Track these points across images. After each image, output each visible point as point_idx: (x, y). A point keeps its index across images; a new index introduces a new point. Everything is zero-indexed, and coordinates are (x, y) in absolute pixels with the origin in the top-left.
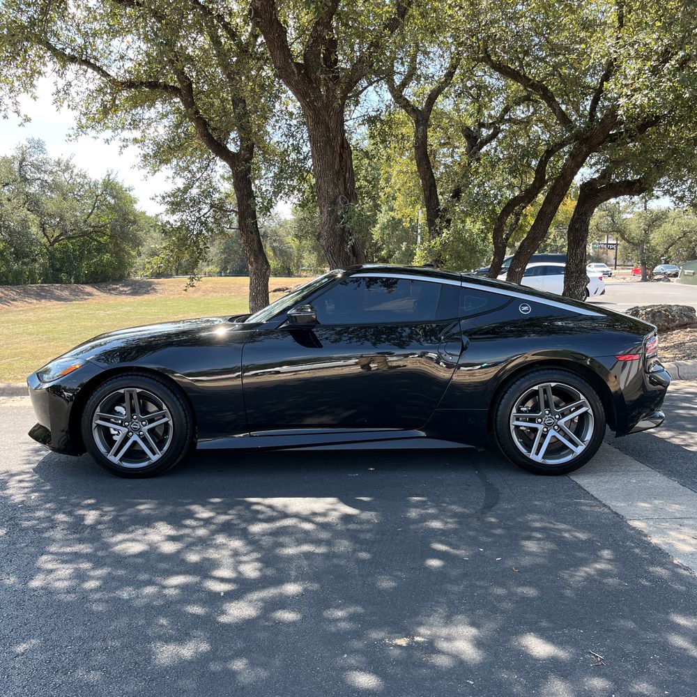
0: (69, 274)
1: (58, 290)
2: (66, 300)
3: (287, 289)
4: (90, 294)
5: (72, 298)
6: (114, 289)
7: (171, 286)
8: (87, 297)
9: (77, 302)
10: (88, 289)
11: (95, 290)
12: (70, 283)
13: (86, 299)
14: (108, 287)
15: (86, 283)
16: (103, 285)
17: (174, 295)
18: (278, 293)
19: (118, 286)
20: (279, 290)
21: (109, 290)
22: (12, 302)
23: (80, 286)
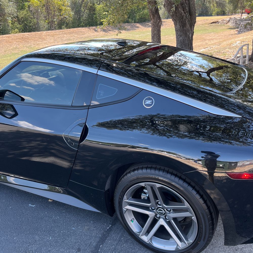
0: (132, 19)
1: (126, 26)
2: (128, 30)
3: (218, 22)
4: (138, 27)
5: (131, 29)
6: (147, 25)
7: (169, 23)
8: (136, 28)
9: (132, 31)
10: (138, 25)
11: (140, 25)
12: (132, 23)
13: (135, 29)
14: (145, 24)
15: (138, 22)
16: (144, 23)
17: (170, 26)
18: (213, 24)
19: (149, 24)
20: (214, 23)
21: (146, 25)
22: (109, 31)
23: (135, 24)
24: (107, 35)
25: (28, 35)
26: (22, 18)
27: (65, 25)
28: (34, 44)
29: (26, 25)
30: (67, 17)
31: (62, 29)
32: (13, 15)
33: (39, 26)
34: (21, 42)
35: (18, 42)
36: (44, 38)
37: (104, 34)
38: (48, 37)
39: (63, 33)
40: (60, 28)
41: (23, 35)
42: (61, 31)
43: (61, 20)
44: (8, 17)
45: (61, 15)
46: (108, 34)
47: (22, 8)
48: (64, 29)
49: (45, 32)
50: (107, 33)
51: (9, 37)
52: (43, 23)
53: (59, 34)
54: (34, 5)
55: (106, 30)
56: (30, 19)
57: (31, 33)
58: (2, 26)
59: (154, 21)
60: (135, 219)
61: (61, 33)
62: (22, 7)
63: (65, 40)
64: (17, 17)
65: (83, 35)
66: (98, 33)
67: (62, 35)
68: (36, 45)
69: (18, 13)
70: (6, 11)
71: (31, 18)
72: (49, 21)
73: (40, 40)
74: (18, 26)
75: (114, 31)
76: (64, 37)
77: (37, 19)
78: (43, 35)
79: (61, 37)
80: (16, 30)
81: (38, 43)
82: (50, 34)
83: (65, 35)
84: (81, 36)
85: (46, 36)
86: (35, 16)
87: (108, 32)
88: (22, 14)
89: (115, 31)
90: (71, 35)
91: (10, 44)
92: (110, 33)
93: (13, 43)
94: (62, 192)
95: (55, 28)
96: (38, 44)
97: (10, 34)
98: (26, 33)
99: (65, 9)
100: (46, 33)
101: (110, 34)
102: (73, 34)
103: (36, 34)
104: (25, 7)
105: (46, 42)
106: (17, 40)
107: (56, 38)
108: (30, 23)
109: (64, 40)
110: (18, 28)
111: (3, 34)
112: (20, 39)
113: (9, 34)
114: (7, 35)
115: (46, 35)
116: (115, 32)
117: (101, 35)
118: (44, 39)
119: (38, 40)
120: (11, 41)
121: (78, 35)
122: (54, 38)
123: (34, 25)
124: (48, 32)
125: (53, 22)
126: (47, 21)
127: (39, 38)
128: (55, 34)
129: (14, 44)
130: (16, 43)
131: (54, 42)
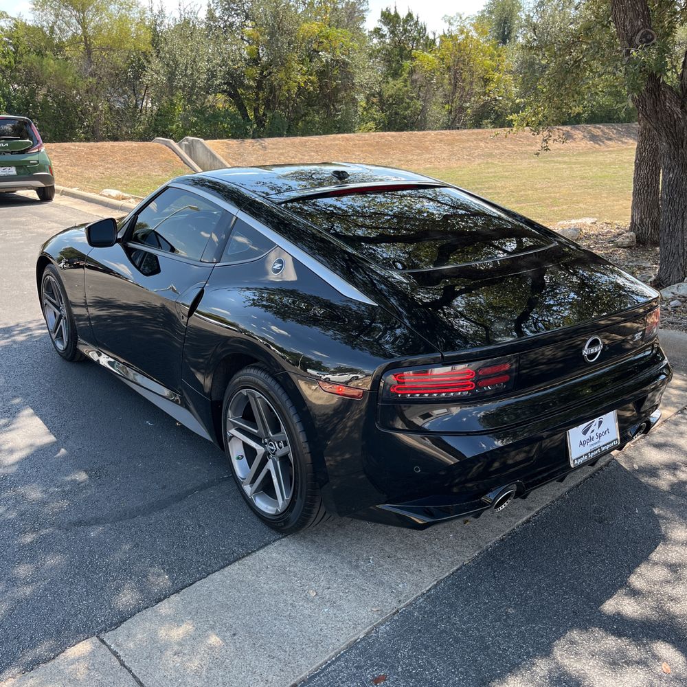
24: (597, 151)
25: (392, 137)
26: (391, 96)
27: (492, 117)
28: (399, 160)
29: (396, 113)
30: (501, 98)
31: (480, 128)
32: (371, 88)
33: (425, 118)
34: (370, 153)
35: (366, 152)
36: (427, 148)
37: (589, 146)
38: (437, 144)
39: (480, 137)
40: (478, 125)
41: (381, 137)
42: (473, 133)
43: (483, 106)
44: (358, 93)
45: (485, 94)
46: (603, 148)
47: (396, 74)
48: (487, 127)
49: (433, 133)
50: (600, 145)
51: (348, 140)
52: (437, 111)
53: (468, 141)
54: (424, 67)
55: (597, 136)
56: (408, 101)
57: (401, 133)
58: (342, 114)
59: (644, 125)
60: (245, 457)
61: (474, 137)
62: (395, 71)
63: (479, 155)
64: (380, 94)
65: (529, 145)
66: (573, 144)
67: (475, 142)
68: (402, 163)
69: (384, 86)
70: (356, 80)
71: (412, 99)
72: (452, 106)
73: (417, 151)
74: (378, 115)
75: (621, 141)
76: (478, 147)
77: (424, 101)
78: (426, 139)
79: (469, 147)
80: (371, 124)
81: (410, 157)
82: (446, 138)
83: (482, 144)
84: (523, 149)
85: (434, 142)
86: (421, 94)
87: (603, 142)
88: (393, 87)
89: (626, 141)
90: (498, 144)
91: (347, 155)
92: (608, 146)
93: (353, 154)
94: (179, 403)
95: (465, 125)
96: (408, 161)
97: (354, 132)
98: (388, 133)
99: (499, 77)
100: (437, 134)
101: (607, 149)
102: (503, 143)
103: (411, 137)
104: (401, 72)
105: (431, 156)
106: (364, 149)
107: (456, 148)
108: (406, 109)
109: (476, 154)
110: (374, 120)
111: (339, 133)
112: (371, 145)
113: (350, 133)
114: (346, 135)
115: (434, 140)
116: (623, 143)
117: (580, 148)
118: (427, 150)
119: (412, 150)
120: (350, 148)
121: (517, 145)
122: (453, 148)
123: (414, 114)
124: (442, 134)
125: (462, 109)
126: (447, 106)
127: (415, 147)
128: (458, 140)
129: (354, 157)
130: (359, 155)
131: (449, 159)
